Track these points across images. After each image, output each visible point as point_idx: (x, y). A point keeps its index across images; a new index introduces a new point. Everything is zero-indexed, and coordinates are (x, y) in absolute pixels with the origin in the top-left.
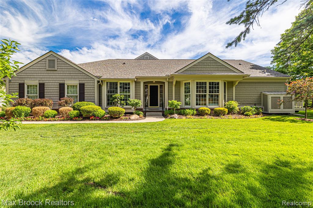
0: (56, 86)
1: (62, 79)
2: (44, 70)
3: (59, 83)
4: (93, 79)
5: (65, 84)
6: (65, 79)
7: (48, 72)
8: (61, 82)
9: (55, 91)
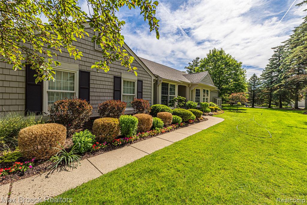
0: (108, 80)
1: (118, 70)
2: (89, 47)
3: (113, 76)
4: (150, 77)
5: (122, 79)
6: (121, 71)
7: (96, 53)
8: (117, 74)
9: (107, 87)
